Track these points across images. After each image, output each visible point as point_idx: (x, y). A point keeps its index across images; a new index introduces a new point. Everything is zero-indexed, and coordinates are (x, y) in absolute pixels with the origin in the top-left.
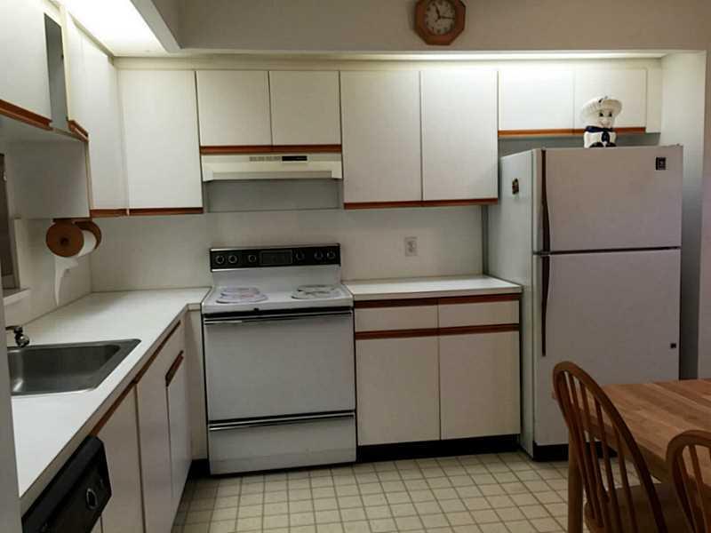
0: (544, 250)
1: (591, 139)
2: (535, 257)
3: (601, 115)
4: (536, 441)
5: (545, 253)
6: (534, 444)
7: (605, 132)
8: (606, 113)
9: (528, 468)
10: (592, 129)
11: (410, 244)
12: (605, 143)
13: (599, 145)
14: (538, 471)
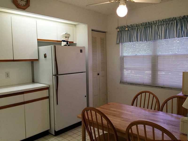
0: (57, 74)
1: (64, 44)
2: (54, 76)
3: (66, 37)
4: (55, 130)
5: (57, 75)
6: (55, 131)
7: (67, 42)
8: (67, 37)
9: (54, 139)
10: (64, 41)
11: (7, 74)
12: (67, 45)
13: (66, 45)
14: (57, 139)
